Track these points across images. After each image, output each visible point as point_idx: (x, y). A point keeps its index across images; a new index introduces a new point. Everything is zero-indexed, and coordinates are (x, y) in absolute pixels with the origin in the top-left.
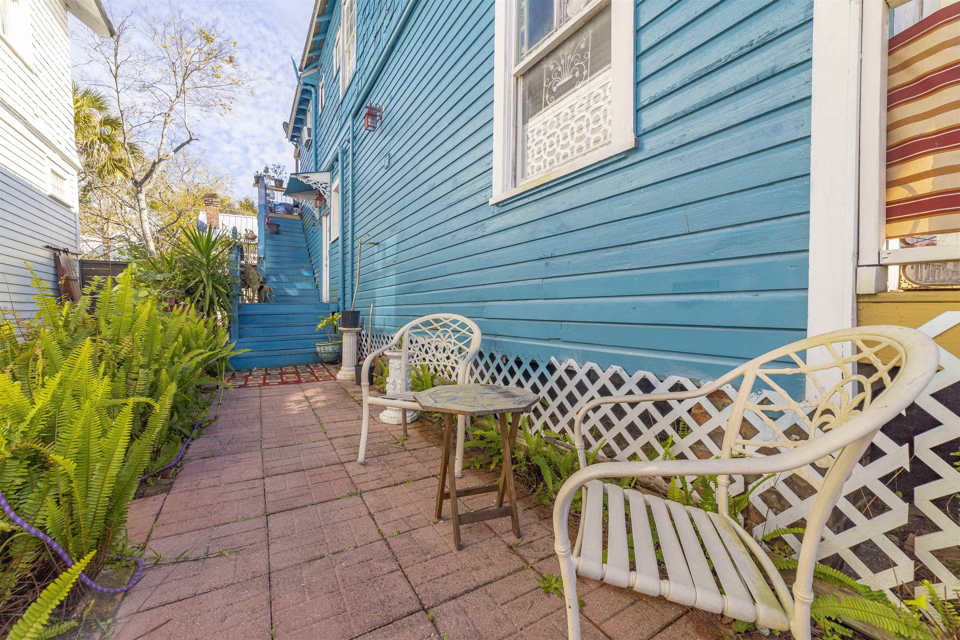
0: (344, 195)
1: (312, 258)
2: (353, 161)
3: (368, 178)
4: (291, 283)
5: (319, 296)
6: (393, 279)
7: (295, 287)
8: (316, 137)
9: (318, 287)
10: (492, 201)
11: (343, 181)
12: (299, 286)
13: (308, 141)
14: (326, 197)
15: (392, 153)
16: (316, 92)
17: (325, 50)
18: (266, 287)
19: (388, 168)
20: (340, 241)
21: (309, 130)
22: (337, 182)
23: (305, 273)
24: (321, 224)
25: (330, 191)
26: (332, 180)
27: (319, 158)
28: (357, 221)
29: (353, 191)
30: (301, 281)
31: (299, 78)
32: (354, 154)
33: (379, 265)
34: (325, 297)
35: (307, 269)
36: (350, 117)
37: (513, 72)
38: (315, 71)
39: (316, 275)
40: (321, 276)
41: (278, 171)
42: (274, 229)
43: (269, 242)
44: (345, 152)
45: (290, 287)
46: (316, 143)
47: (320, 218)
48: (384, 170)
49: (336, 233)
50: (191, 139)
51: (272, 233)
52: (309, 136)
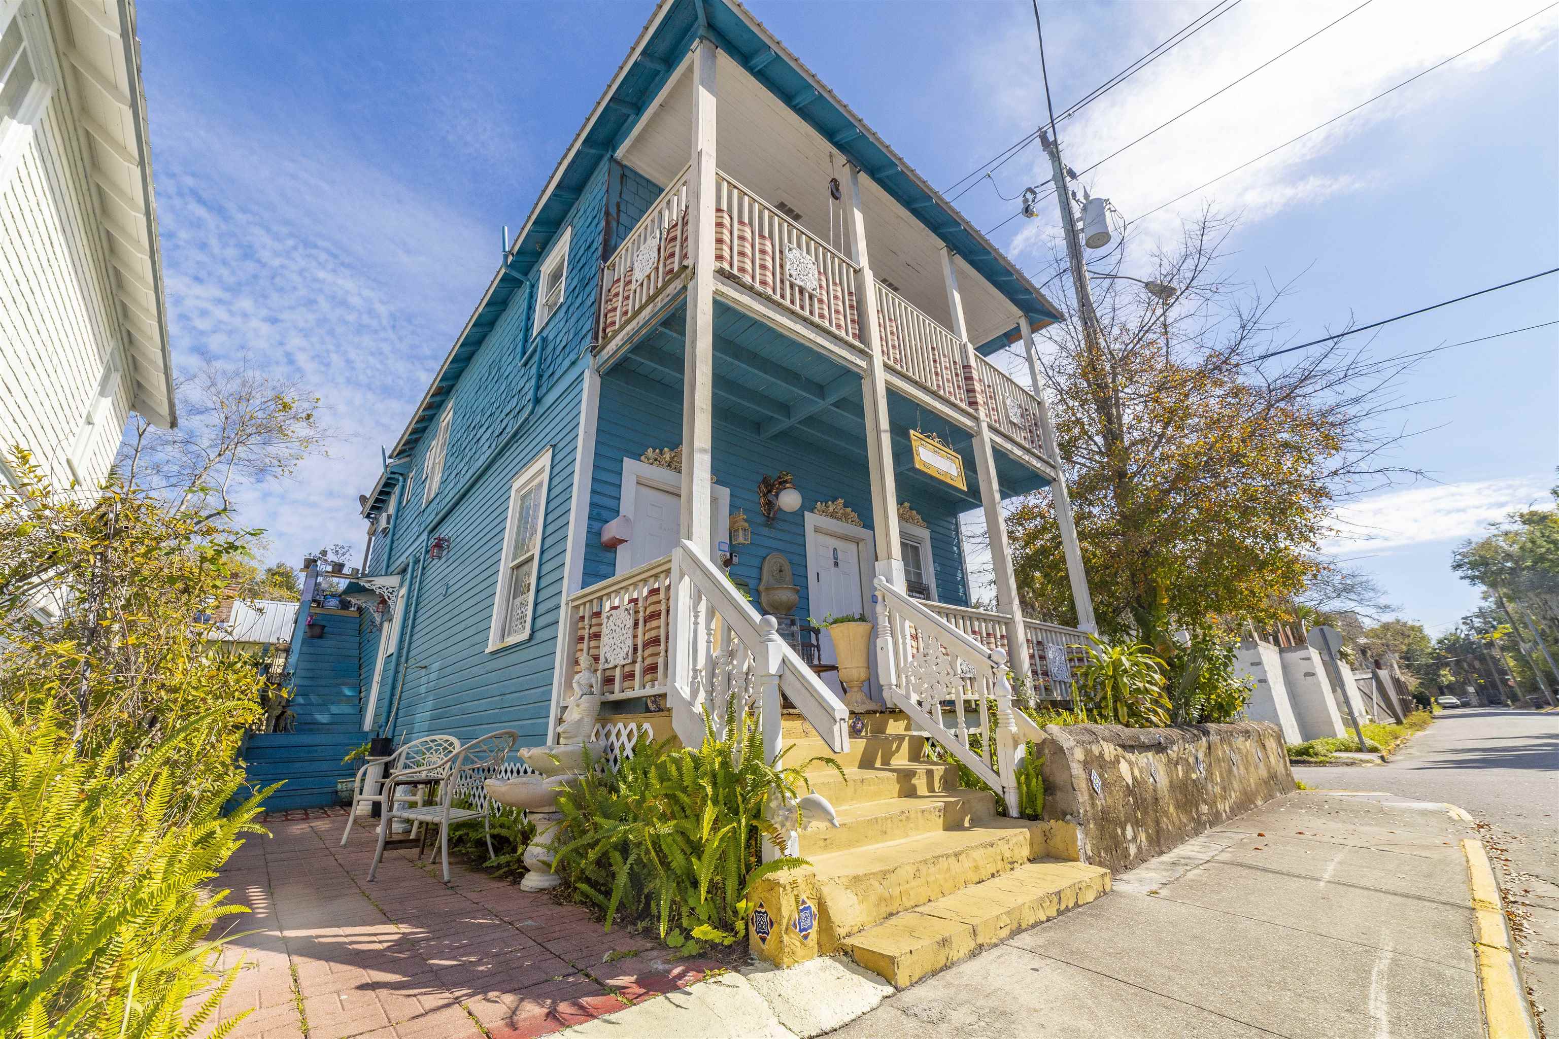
0: (408, 606)
1: (363, 671)
2: (422, 574)
3: (432, 598)
4: (323, 706)
5: (360, 723)
6: (430, 704)
7: (329, 710)
8: (395, 527)
9: (361, 711)
10: (487, 651)
11: (410, 590)
12: (334, 709)
13: (385, 529)
14: (390, 602)
15: (451, 583)
16: (405, 481)
17: (420, 446)
18: (289, 712)
19: (446, 596)
20: (394, 658)
21: (389, 517)
22: (404, 591)
23: (348, 692)
24: (380, 630)
25: (397, 596)
26: (401, 585)
27: (393, 553)
28: (415, 638)
29: (417, 605)
30: (338, 703)
31: (386, 466)
32: (424, 568)
33: (423, 689)
34: (368, 724)
35: (352, 687)
36: (426, 533)
37: (511, 565)
38: (408, 459)
39: (363, 695)
40: (368, 697)
41: (341, 552)
42: (317, 631)
43: (305, 649)
44: (417, 561)
45: (321, 712)
46: (394, 535)
47: (381, 624)
48: (441, 597)
49: (392, 649)
50: (225, 509)
51: (313, 637)
52: (388, 523)
